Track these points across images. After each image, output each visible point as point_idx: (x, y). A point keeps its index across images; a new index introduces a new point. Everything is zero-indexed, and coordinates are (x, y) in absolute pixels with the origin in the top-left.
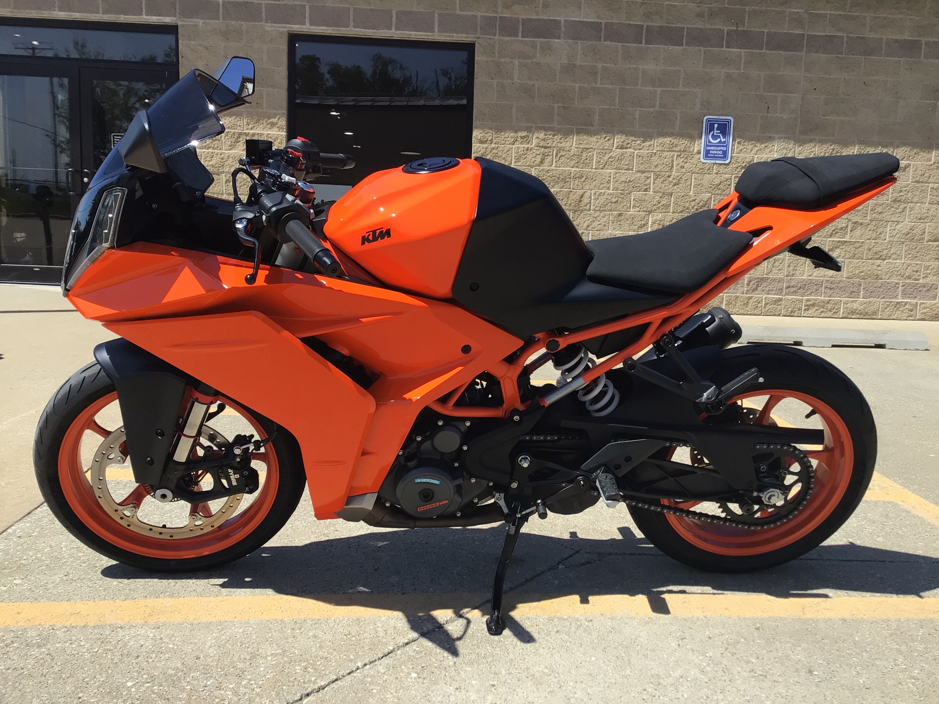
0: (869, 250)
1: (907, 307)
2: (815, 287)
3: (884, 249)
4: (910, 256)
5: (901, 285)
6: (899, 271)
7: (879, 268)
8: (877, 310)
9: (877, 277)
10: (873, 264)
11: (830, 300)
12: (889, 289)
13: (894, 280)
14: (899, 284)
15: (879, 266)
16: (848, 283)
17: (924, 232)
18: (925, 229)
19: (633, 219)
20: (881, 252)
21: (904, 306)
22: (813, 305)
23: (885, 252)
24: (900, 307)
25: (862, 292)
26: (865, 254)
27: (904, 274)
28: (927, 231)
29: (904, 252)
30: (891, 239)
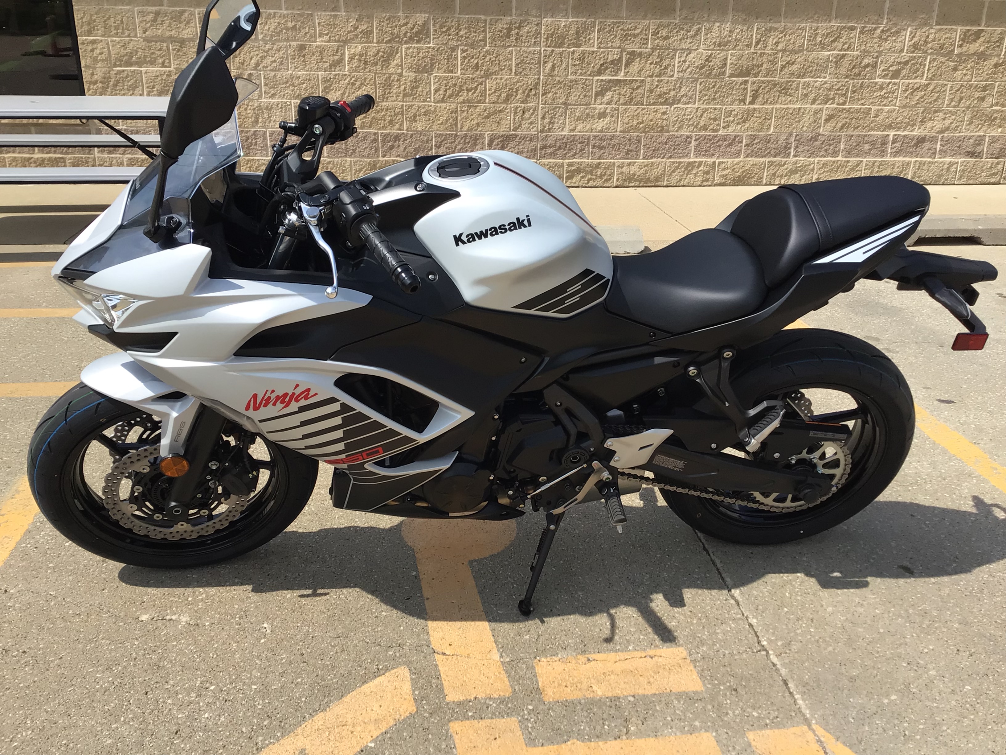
0: (651, 91)
1: (701, 168)
2: (579, 146)
3: (670, 90)
4: (706, 98)
5: (694, 139)
6: (690, 119)
7: (665, 117)
8: (661, 174)
9: (662, 130)
10: (656, 111)
11: (599, 164)
12: (678, 145)
13: (685, 132)
14: (691, 138)
15: (664, 113)
16: (622, 139)
17: (726, 64)
18: (726, 59)
19: (321, 52)
20: (666, 93)
21: (698, 167)
22: (578, 171)
23: (672, 93)
24: (692, 169)
25: (642, 151)
26: (646, 96)
27: (698, 124)
28: (729, 62)
29: (698, 93)
30: (681, 74)
